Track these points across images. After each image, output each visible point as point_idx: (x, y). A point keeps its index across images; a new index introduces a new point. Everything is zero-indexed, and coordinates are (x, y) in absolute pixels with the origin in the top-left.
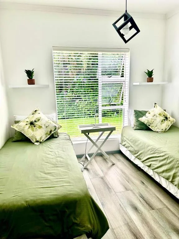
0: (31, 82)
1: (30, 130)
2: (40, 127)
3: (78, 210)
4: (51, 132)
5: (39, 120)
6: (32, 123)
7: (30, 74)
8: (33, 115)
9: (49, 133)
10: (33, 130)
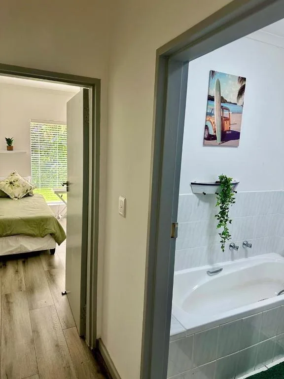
0: (10, 148)
1: (10, 188)
2: (18, 186)
3: (48, 223)
4: (27, 191)
5: (17, 181)
6: (11, 183)
7: (9, 141)
8: (11, 177)
9: (25, 191)
10: (12, 188)
